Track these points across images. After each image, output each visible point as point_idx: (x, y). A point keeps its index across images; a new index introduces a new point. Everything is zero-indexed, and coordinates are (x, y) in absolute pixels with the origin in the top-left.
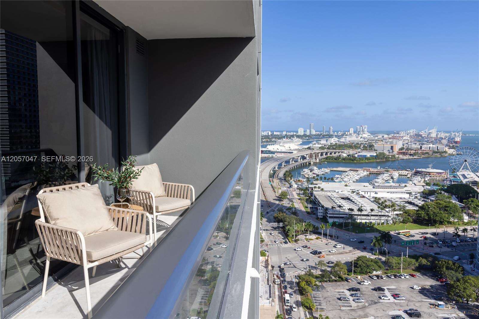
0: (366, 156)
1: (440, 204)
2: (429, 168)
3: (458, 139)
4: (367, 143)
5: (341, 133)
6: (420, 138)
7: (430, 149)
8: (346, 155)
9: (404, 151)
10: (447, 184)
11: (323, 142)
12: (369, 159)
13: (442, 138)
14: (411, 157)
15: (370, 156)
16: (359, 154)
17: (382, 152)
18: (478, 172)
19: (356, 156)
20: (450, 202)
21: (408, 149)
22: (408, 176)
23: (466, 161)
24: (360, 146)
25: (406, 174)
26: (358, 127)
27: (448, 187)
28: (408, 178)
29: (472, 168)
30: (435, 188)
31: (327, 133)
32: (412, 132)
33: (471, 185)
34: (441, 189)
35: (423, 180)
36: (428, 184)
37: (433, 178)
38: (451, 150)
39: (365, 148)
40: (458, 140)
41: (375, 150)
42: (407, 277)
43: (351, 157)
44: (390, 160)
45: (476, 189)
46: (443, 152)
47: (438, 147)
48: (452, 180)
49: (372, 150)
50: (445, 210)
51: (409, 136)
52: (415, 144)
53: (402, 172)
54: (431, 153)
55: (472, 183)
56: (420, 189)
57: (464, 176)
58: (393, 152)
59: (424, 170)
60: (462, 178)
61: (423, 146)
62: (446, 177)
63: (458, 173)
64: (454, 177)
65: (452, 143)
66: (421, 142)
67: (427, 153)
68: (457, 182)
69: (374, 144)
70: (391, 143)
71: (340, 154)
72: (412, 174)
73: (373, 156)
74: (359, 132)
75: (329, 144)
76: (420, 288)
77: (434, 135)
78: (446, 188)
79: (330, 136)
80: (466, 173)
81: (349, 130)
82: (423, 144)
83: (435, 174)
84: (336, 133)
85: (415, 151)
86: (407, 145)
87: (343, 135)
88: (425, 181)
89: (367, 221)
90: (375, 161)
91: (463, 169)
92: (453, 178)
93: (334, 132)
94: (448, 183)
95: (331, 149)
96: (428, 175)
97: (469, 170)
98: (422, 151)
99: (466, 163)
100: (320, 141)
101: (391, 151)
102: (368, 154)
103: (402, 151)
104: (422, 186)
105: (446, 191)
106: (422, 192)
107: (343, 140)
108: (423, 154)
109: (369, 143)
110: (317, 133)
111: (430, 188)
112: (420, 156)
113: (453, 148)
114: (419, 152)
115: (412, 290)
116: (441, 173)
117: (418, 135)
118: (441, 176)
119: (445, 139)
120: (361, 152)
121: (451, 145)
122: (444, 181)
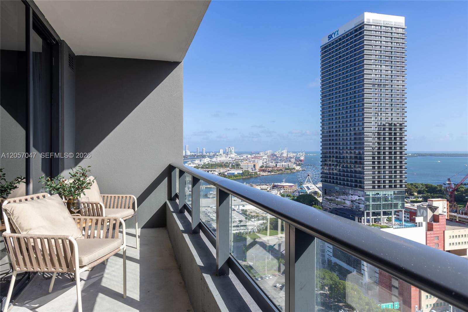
0: (234, 173)
2: (283, 182)
3: (302, 158)
4: (235, 162)
5: (213, 154)
6: (275, 157)
7: (283, 166)
8: (218, 173)
9: (264, 168)
10: (296, 195)
11: (197, 162)
12: (237, 176)
13: (291, 158)
14: (269, 174)
15: (238, 173)
16: (228, 172)
17: (247, 170)
18: (318, 184)
19: (226, 173)
21: (266, 167)
22: (268, 190)
23: (308, 175)
24: (229, 165)
25: (266, 188)
26: (226, 148)
27: (297, 197)
28: (268, 191)
29: (313, 181)
31: (200, 154)
32: (269, 152)
33: (313, 195)
35: (279, 192)
37: (286, 190)
38: (298, 167)
39: (233, 167)
41: (241, 168)
42: (271, 277)
43: (221, 175)
44: (253, 176)
45: (316, 198)
46: (292, 169)
47: (288, 164)
48: (300, 192)
49: (239, 168)
51: (267, 156)
52: (272, 162)
53: (263, 186)
54: (284, 170)
55: (314, 193)
57: (309, 189)
58: (255, 169)
59: (279, 184)
60: (306, 189)
61: (278, 164)
62: (295, 189)
63: (304, 186)
64: (301, 188)
65: (298, 162)
66: (276, 161)
67: (281, 170)
68: (303, 192)
69: (240, 163)
70: (254, 161)
71: (213, 172)
72: (271, 188)
73: (240, 173)
74: (227, 153)
75: (203, 164)
76: (281, 285)
77: (285, 155)
79: (203, 157)
80: (309, 185)
81: (220, 151)
82: (277, 162)
83: (287, 187)
84: (208, 153)
85: (272, 168)
86: (265, 163)
87: (214, 156)
88: (280, 193)
89: (237, 231)
90: (241, 177)
91: (307, 182)
92: (300, 190)
93: (206, 153)
94: (297, 194)
95: (205, 168)
96: (282, 188)
97: (311, 183)
98: (277, 168)
99: (309, 178)
100: (195, 161)
101: (254, 169)
102: (236, 172)
103: (262, 169)
107: (214, 160)
108: (278, 170)
109: (236, 162)
110: (192, 153)
112: (276, 173)
113: (299, 165)
114: (275, 169)
115: (275, 288)
116: (291, 186)
117: (273, 155)
118: (292, 189)
119: (293, 158)
120: (230, 170)
121: (298, 163)
122: (294, 192)
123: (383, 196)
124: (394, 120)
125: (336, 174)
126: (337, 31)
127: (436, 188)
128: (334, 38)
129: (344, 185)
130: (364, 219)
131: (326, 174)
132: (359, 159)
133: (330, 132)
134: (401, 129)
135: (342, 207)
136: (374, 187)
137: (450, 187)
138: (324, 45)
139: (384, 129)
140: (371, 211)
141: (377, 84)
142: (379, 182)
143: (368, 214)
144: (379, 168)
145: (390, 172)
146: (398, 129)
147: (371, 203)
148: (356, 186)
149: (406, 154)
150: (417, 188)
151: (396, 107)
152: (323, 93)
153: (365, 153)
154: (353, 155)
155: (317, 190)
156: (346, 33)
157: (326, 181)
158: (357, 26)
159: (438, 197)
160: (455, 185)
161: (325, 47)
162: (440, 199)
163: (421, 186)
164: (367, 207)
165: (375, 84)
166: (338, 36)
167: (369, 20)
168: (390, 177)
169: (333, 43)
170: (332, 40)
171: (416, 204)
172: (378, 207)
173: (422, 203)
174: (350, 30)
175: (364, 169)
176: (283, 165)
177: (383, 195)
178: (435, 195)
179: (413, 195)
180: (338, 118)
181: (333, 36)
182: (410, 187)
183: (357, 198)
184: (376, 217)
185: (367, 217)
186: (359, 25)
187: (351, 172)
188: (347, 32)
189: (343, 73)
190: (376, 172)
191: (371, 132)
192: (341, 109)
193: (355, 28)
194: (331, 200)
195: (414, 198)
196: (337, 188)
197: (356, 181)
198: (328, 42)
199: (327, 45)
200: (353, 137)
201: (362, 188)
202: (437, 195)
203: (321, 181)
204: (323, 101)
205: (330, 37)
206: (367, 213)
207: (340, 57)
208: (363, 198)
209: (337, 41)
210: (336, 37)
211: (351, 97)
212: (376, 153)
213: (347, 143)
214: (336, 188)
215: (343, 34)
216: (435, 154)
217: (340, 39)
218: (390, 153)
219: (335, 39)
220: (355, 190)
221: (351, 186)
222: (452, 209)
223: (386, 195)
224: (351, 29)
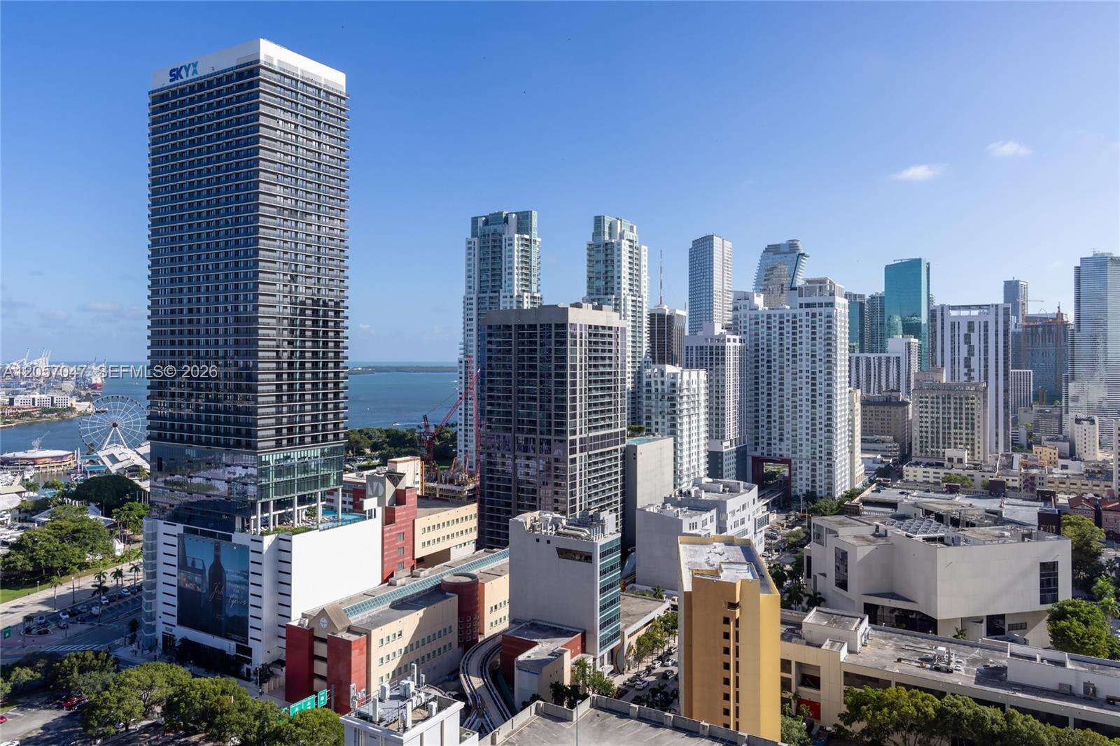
1: (62, 529)
2: (32, 448)
3: (97, 380)
7: (34, 404)
10: (76, 480)
18: (140, 446)
20: (83, 520)
23: (115, 425)
27: (79, 487)
29: (128, 439)
30: (48, 493)
33: (126, 475)
34: (64, 495)
35: (19, 478)
36: (30, 487)
37: (44, 471)
38: (83, 403)
40: (99, 381)
45: (137, 482)
46: (65, 410)
47: (52, 398)
48: (88, 471)
50: (76, 539)
54: (36, 414)
55: (129, 471)
56: (10, 503)
57: (113, 459)
59: (20, 454)
60: (108, 463)
61: (17, 398)
62: (74, 465)
63: (100, 454)
64: (92, 462)
65: (86, 390)
66: (11, 389)
67: (28, 414)
68: (99, 472)
78: (74, 489)
80: (116, 451)
82: (17, 393)
83: (48, 460)
88: (23, 480)
91: (110, 443)
92: (88, 465)
94: (79, 477)
96: (30, 467)
97: (123, 444)
98: (13, 409)
99: (115, 431)
104: (16, 493)
105: (74, 496)
106: (17, 508)
108: (17, 416)
111: (36, 494)
112: (8, 423)
113: (88, 398)
114: (8, 412)
116: (61, 457)
118: (63, 464)
121: (83, 393)
122: (69, 474)
123: (301, 461)
124: (323, 292)
125: (190, 418)
126: (195, 65)
127: (405, 435)
128: (185, 79)
129: (208, 442)
130: (256, 520)
131: (163, 418)
132: (247, 381)
133: (173, 312)
134: (337, 313)
135: (204, 498)
136: (279, 443)
137: (428, 433)
138: (158, 90)
139: (303, 312)
140: (272, 498)
141: (287, 209)
142: (290, 430)
143: (265, 507)
144: (291, 398)
145: (315, 407)
146: (331, 314)
147: (273, 480)
148: (238, 444)
149: (346, 368)
150: (370, 438)
151: (328, 265)
152: (154, 212)
153: (260, 365)
154: (232, 370)
155: (139, 461)
156: (215, 74)
157: (161, 437)
158: (244, 65)
159: (406, 454)
160: (436, 426)
161: (163, 97)
162: (409, 458)
163: (378, 434)
164: (263, 490)
165: (284, 209)
166: (195, 76)
167: (272, 59)
168: (315, 418)
169: (182, 92)
170: (181, 84)
171: (366, 473)
172: (289, 487)
173: (378, 468)
174: (225, 71)
175: (257, 403)
176: (34, 399)
177: (299, 459)
178: (403, 450)
179: (364, 454)
180: (194, 279)
181: (183, 73)
182: (357, 437)
183: (240, 471)
184: (283, 511)
185: (262, 513)
186: (248, 64)
187: (227, 411)
188: (218, 73)
189: (208, 169)
190: (285, 409)
191: (275, 318)
192: (203, 257)
193: (237, 67)
194: (176, 483)
195: (364, 461)
196: (191, 452)
197: (238, 432)
198: (171, 87)
199: (168, 94)
200: (231, 328)
201: (251, 446)
202: (407, 450)
203: (149, 438)
204: (154, 232)
205: (175, 74)
206: (262, 504)
207: (201, 130)
208: (254, 471)
209: (192, 90)
210: (191, 77)
211: (227, 231)
212: (285, 365)
213: (217, 342)
214: (188, 452)
215: (208, 76)
216: (404, 367)
217: (201, 87)
218: (315, 365)
219: (187, 82)
220: (235, 453)
221: (227, 444)
222: (429, 475)
223: (304, 458)
224: (229, 70)
